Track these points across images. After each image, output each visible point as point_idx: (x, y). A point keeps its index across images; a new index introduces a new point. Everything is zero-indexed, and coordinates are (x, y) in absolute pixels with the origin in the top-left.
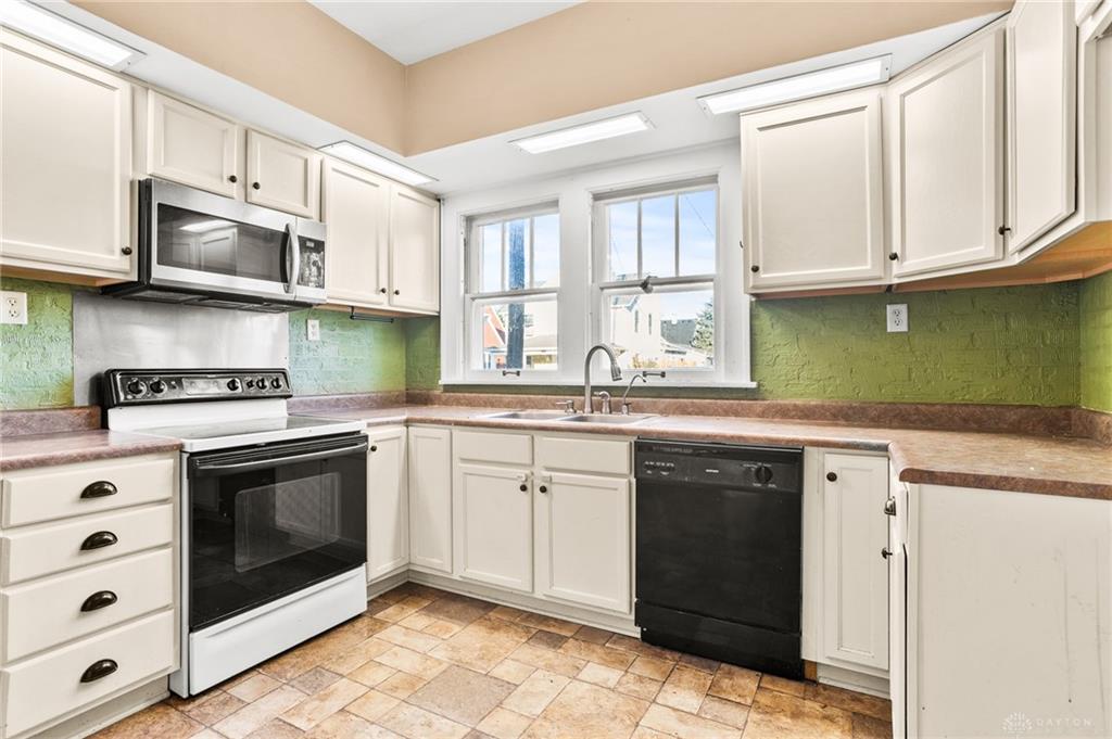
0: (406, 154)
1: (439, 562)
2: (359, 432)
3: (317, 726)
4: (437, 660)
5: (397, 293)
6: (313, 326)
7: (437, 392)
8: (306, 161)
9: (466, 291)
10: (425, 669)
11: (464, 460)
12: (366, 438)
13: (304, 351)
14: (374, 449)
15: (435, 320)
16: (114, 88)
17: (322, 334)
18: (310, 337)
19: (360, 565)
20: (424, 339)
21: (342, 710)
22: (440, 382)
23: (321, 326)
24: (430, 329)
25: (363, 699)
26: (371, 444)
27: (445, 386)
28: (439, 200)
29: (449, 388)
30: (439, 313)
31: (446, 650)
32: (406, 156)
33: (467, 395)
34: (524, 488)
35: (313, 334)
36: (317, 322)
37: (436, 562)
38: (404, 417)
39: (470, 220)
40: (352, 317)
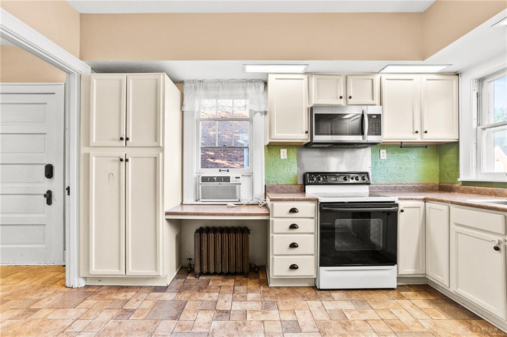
0: (423, 59)
1: (441, 278)
2: (394, 202)
3: (354, 320)
4: (423, 325)
5: (426, 132)
6: (383, 153)
7: (457, 185)
8: (373, 80)
9: (479, 125)
10: (413, 326)
11: (457, 224)
12: (397, 205)
13: (379, 164)
14: (402, 211)
15: (456, 144)
16: (302, 79)
17: (387, 156)
18: (382, 158)
19: (394, 265)
20: (450, 155)
21: (366, 320)
22: (459, 180)
23: (387, 152)
24: (454, 150)
25: (376, 321)
26: (400, 208)
27: (462, 182)
28: (458, 75)
29: (465, 183)
30: (459, 140)
31: (431, 324)
32: (423, 60)
33: (477, 187)
34: (497, 249)
35: (383, 156)
36: (385, 151)
37: (439, 278)
38: (423, 197)
39: (481, 81)
40: (401, 147)
